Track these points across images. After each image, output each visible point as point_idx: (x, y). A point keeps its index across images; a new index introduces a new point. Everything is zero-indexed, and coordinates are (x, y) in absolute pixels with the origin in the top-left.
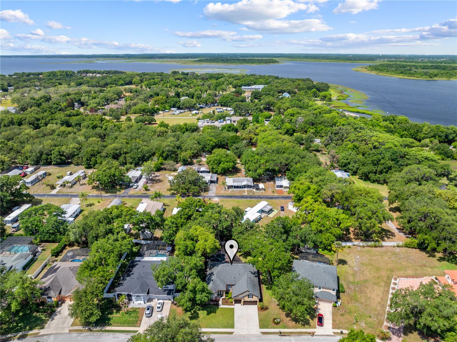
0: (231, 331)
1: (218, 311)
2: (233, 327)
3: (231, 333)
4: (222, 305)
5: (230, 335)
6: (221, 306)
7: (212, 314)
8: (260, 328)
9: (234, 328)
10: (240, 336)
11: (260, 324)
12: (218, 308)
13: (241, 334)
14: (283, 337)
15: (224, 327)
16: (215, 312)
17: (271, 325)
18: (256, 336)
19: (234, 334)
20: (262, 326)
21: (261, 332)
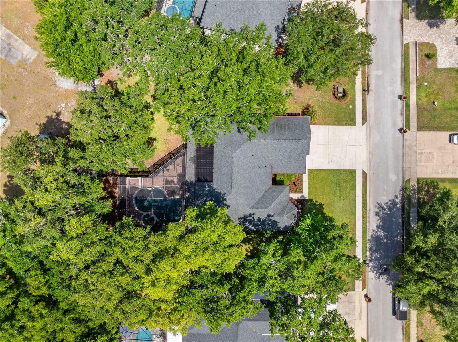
0: (361, 175)
1: (318, 199)
2: (352, 173)
3: (365, 175)
4: (302, 192)
5: (368, 179)
6: (305, 193)
7: (325, 211)
8: (354, 125)
9: (354, 171)
10: (370, 160)
11: (346, 125)
12: (311, 200)
13: (365, 159)
14: (372, 87)
15: (353, 187)
16: (321, 205)
17: (348, 106)
18: (369, 132)
19: (366, 171)
20: (351, 122)
21: (363, 124)
